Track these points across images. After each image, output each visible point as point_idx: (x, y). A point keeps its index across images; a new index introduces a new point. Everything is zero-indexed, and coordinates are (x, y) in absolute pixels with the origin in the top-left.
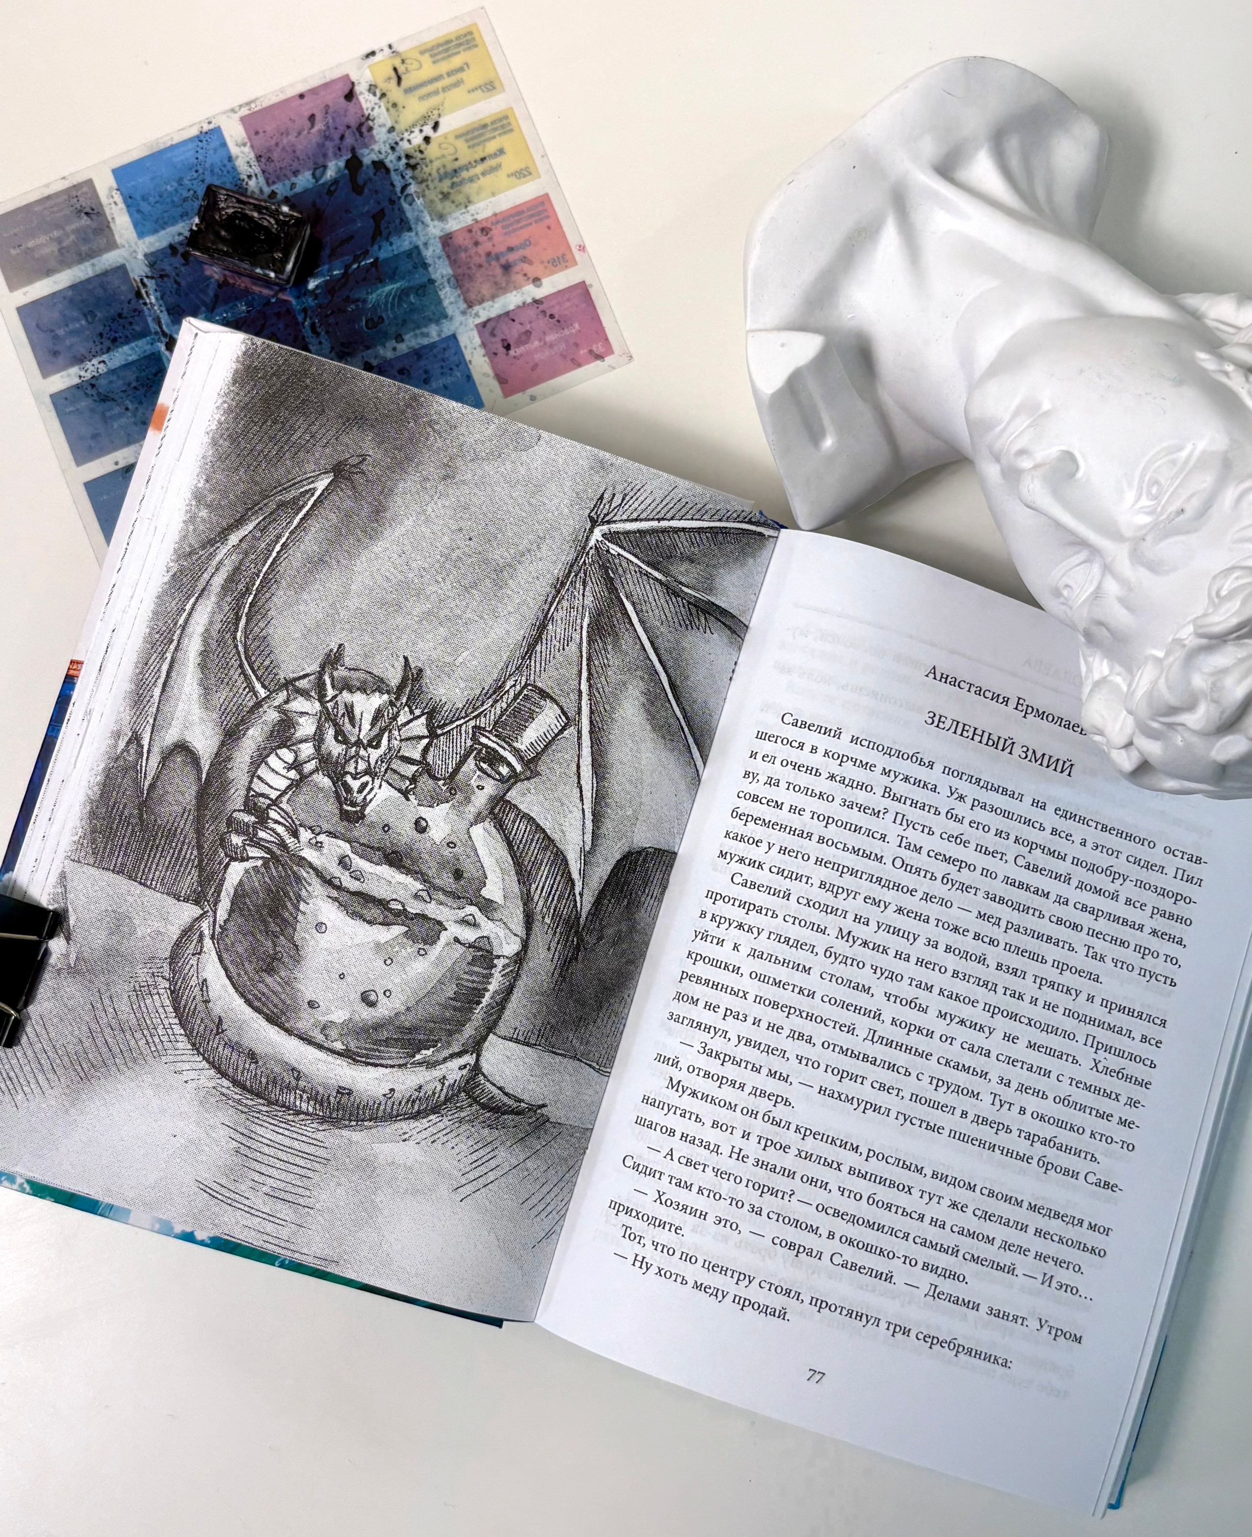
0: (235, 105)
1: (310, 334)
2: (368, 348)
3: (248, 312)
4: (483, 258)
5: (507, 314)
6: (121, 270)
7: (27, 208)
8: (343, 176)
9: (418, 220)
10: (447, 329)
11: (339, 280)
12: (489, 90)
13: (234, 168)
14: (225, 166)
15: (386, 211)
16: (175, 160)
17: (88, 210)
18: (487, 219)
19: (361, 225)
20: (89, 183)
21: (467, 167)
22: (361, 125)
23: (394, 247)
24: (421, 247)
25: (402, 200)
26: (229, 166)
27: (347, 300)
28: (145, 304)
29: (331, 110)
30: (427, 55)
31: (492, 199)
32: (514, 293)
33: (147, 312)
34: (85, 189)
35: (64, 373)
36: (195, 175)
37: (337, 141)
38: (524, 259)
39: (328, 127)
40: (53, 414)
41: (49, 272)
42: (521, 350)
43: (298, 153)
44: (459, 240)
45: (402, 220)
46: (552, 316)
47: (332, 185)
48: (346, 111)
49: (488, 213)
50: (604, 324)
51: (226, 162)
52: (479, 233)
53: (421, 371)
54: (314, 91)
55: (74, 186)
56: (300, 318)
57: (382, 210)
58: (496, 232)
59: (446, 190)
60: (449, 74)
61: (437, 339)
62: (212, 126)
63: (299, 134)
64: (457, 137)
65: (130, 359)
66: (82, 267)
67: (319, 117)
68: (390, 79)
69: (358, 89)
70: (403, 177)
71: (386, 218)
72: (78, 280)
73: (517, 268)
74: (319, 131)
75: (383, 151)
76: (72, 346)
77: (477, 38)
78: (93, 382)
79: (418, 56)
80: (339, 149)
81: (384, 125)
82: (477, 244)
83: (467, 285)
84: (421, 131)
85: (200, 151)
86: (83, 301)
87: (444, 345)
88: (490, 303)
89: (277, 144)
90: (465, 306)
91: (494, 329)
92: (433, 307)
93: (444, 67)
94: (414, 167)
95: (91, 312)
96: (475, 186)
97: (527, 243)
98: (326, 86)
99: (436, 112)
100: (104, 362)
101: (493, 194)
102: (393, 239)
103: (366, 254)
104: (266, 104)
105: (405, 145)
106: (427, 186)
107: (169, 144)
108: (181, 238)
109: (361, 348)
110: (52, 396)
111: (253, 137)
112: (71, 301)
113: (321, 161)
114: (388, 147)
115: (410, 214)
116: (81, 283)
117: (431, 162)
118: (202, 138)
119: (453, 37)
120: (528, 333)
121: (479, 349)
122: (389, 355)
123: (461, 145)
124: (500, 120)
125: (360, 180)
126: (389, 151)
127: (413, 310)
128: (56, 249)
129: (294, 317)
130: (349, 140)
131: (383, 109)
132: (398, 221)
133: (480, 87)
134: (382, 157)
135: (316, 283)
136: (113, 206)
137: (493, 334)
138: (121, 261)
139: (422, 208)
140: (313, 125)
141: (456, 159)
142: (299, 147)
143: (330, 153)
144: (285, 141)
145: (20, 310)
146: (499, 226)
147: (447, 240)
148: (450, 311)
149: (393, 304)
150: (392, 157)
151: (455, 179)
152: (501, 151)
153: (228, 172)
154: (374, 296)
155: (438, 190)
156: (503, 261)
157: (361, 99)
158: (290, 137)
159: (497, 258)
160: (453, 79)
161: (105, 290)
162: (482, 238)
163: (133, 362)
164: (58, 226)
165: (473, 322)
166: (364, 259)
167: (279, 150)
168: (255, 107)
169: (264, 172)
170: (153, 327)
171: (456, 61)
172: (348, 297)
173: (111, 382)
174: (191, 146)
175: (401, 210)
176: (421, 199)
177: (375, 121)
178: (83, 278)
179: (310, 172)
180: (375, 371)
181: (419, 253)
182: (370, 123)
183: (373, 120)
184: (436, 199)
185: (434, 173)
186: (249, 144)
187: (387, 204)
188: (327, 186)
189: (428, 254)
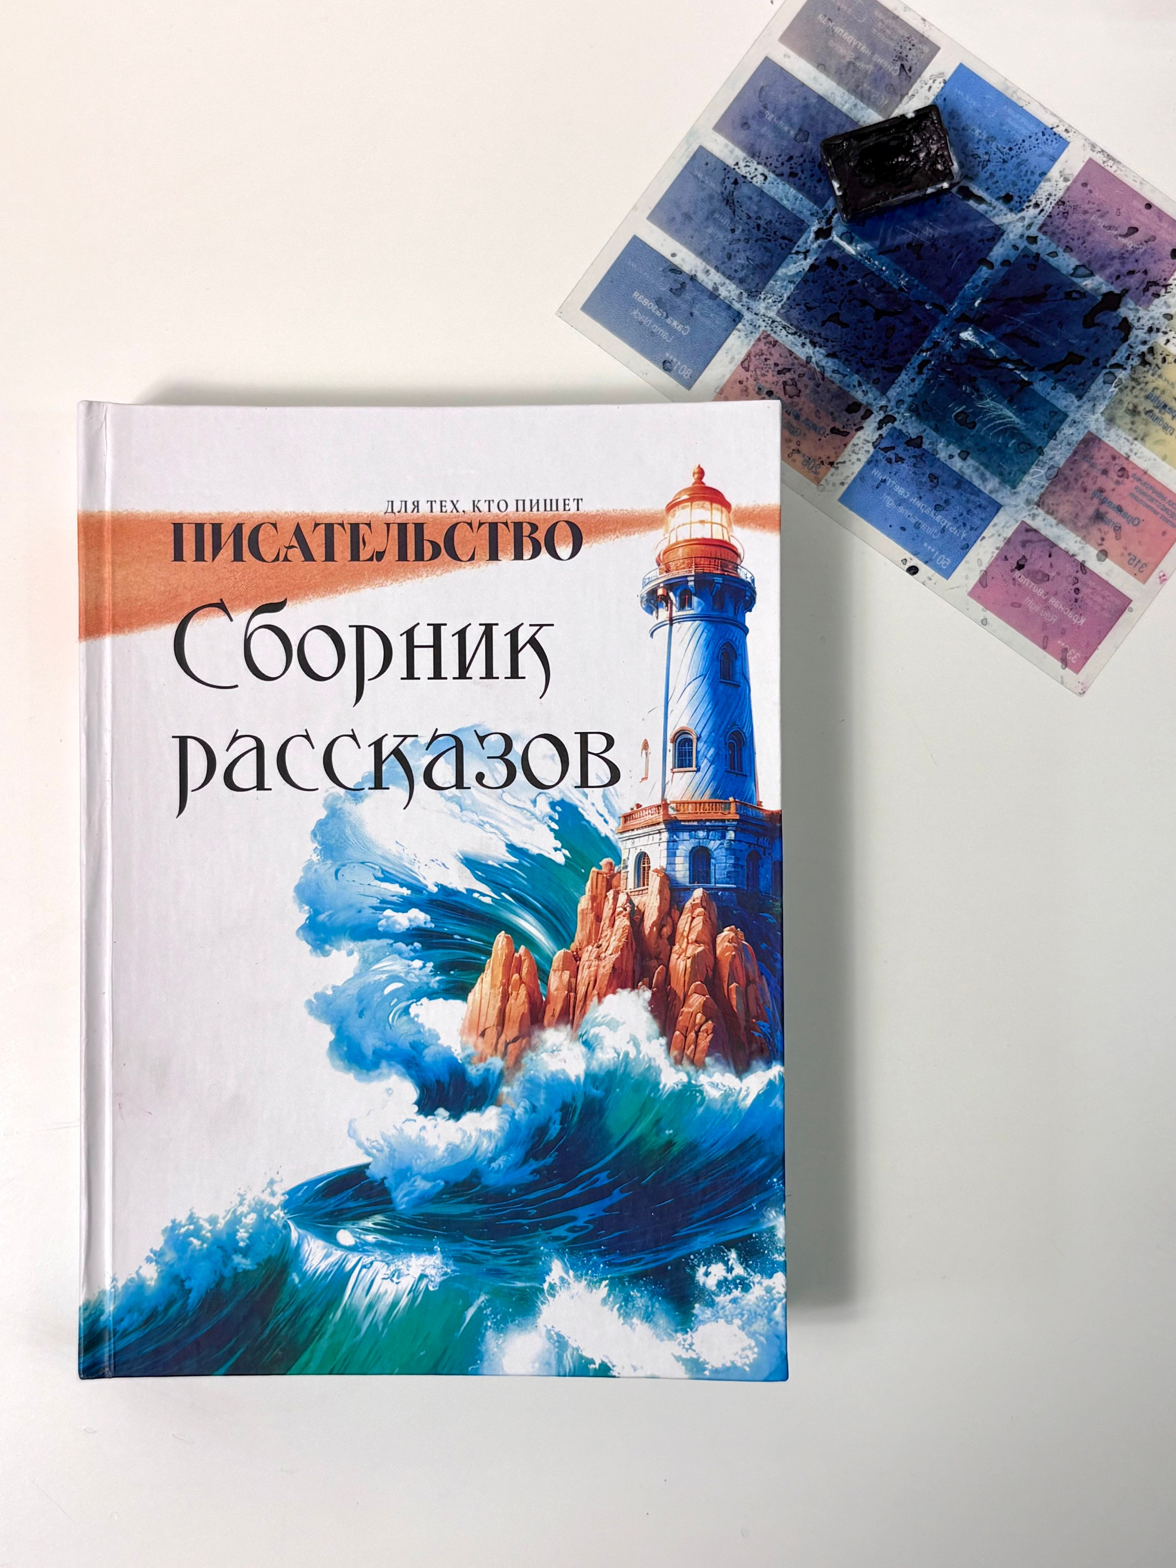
0: (1102, 144)
1: (917, 364)
2: (936, 429)
3: (901, 289)
4: (1095, 487)
5: (1053, 545)
8: (1093, 298)
9: (1094, 399)
10: (1003, 496)
11: (988, 359)
13: (1036, 185)
14: (1032, 173)
15: (1085, 361)
16: (1009, 120)
17: (907, 69)
18: (1135, 467)
19: (1055, 347)
20: (935, 49)
21: (1174, 414)
22: (1156, 284)
23: (1053, 393)
24: (1069, 419)
25: (1104, 371)
26: (1036, 177)
27: (971, 380)
29: (1151, 243)
31: (1159, 460)
32: (1079, 539)
35: (731, 146)
36: (1006, 150)
37: (1124, 271)
38: (1118, 529)
39: (1133, 252)
40: (685, 161)
41: (822, 66)
42: (1025, 581)
43: (1090, 238)
44: (1098, 453)
45: (1084, 384)
46: (1077, 591)
47: (1076, 292)
48: (1160, 260)
49: (1143, 465)
50: (1100, 647)
51: (1038, 172)
52: (1118, 468)
53: (944, 497)
54: (1160, 215)
55: (923, 36)
56: (925, 345)
57: (1083, 358)
58: (1129, 485)
59: (1140, 408)
61: (986, 492)
62: (1064, 135)
63: (1110, 228)
65: (785, 202)
66: (847, 95)
67: (1137, 236)
70: (1128, 358)
71: (1077, 367)
72: (831, 100)
73: (1105, 528)
74: (1124, 245)
75: (1142, 322)
76: (762, 136)
78: (740, 181)
80: (1118, 277)
81: (1169, 307)
82: (1105, 472)
83: (1058, 489)
85: (1033, 139)
86: (812, 118)
87: (984, 503)
88: (1054, 522)
89: (1085, 212)
90: (1036, 499)
91: (1030, 541)
92: (1015, 469)
94: (1144, 363)
95: (807, 134)
96: (1162, 434)
97: (1135, 521)
100: (766, 178)
101: (1164, 458)
102: (1060, 387)
103: (1028, 369)
104: (1120, 175)
105: (1161, 339)
106: (1133, 388)
107: (1020, 104)
109: (933, 423)
110: (701, 148)
111: (1079, 184)
112: (806, 107)
113: (1095, 266)
114: (1150, 324)
115: (1094, 388)
116: (831, 106)
117: (1160, 376)
118: (1047, 132)
120: (1046, 577)
121: (1001, 538)
122: (942, 455)
125: (1101, 318)
126: (1146, 328)
127: (1000, 450)
128: (848, 59)
129: (923, 339)
130: (1133, 282)
132: (1081, 380)
134: (1136, 324)
135: (970, 338)
136: (927, 87)
137: (1024, 544)
139: (1108, 396)
140: (1126, 236)
142: (1096, 236)
143: (1107, 272)
144: (1093, 218)
145: (766, 61)
146: (1138, 484)
147: (1091, 441)
148: (1021, 488)
149: (995, 427)
150: (1141, 334)
151: (1156, 411)
153: (1028, 181)
154: (992, 404)
155: (1135, 401)
156: (1104, 509)
158: (1100, 220)
159: (1102, 502)
162: (1113, 475)
163: (783, 207)
164: (873, 47)
165: (1024, 516)
166: (1023, 371)
167: (1082, 217)
168: (1112, 169)
169: (1050, 216)
170: (830, 205)
172: (975, 379)
173: (750, 198)
174: (1032, 128)
175: (1093, 377)
176: (1117, 389)
177: (1168, 295)
178: (835, 104)
179: (1078, 263)
180: (918, 452)
181: (1062, 422)
182: (1163, 290)
183: (1166, 292)
184: (1125, 405)
185: (1150, 387)
186: (1068, 183)
187: (1092, 359)
188: (1074, 288)
189: (1067, 430)
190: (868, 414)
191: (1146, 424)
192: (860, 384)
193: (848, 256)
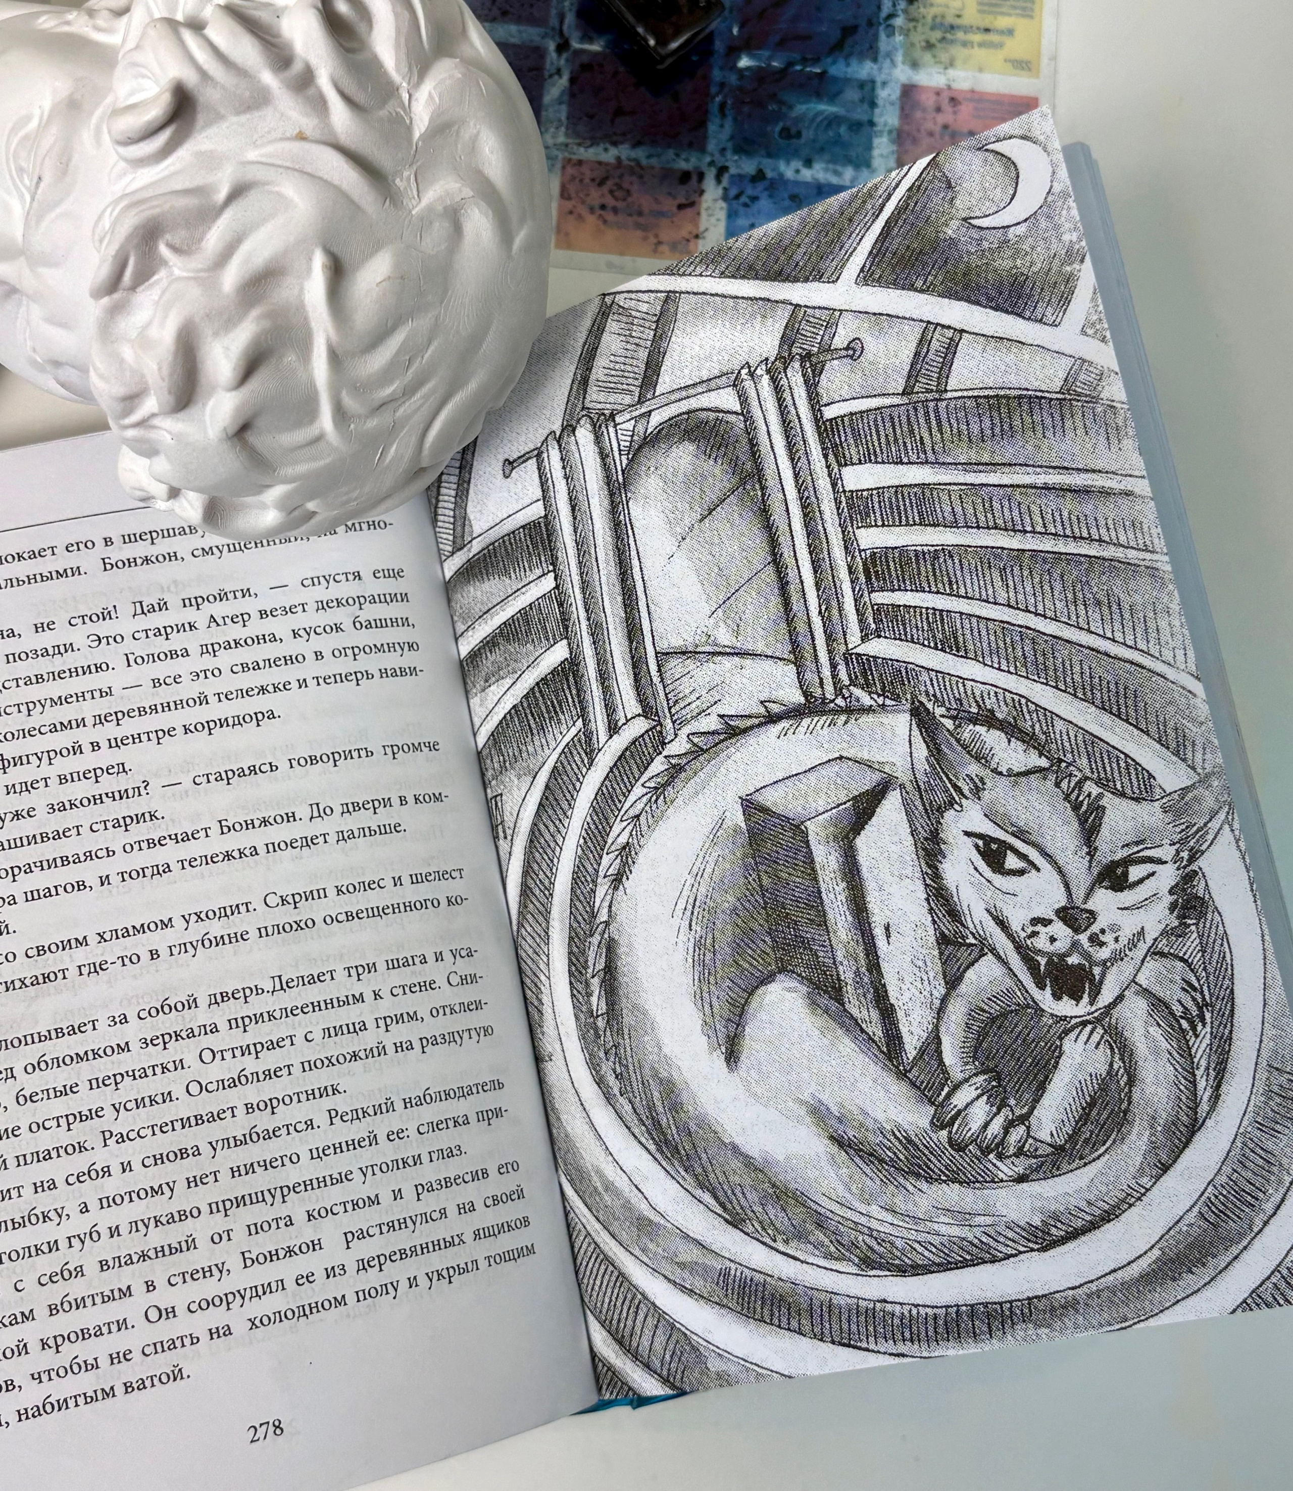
1: (716, 111)
2: (769, 155)
4: (938, 128)
9: (889, 55)
11: (775, 72)
15: (860, 30)
18: (962, 91)
19: (827, 30)
21: (967, 29)
23: (850, 69)
24: (878, 84)
25: (881, 28)
27: (773, 97)
31: (977, 74)
44: (922, 97)
45: (871, 47)
49: (965, 86)
52: (947, 101)
56: (713, 90)
57: (856, 27)
58: (966, 109)
59: (933, 41)
71: (856, 37)
83: (906, 143)
92: (859, 150)
96: (965, 52)
101: (981, 70)
102: (854, 62)
103: (816, 60)
106: (915, 27)
109: (763, 152)
122: (789, 174)
129: (708, 86)
132: (866, 46)
135: (748, 63)
139: (898, 45)
141: (959, 16)
146: (972, 104)
147: (908, 91)
148: (875, 162)
149: (819, 126)
152: (1010, 32)
154: (803, 107)
155: (925, 37)
159: (953, 136)
162: (947, 108)
163: (514, 46)
166: (812, 65)
170: (554, 22)
175: (876, 38)
176: (902, 37)
181: (873, 89)
184: (918, 45)
185: (929, 18)
187: (863, 22)
189: (883, 94)
190: (701, 176)
191: (946, 51)
192: (677, 155)
193: (596, 54)
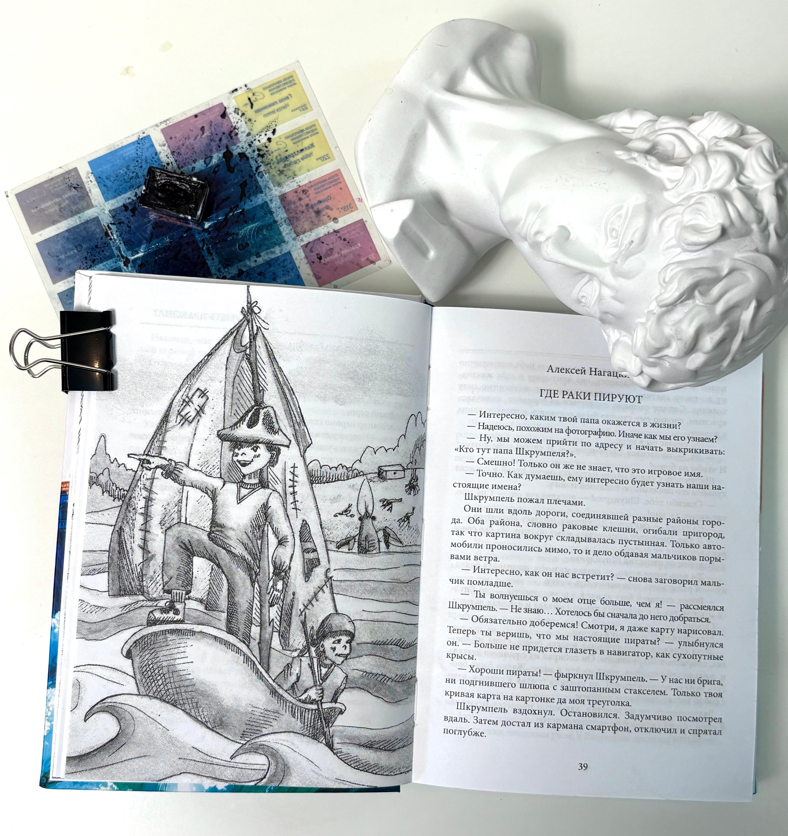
0: (157, 121)
1: (207, 254)
2: (240, 261)
3: (171, 242)
4: (304, 207)
5: (319, 239)
6: (96, 220)
7: (39, 186)
8: (222, 162)
9: (266, 186)
10: (285, 248)
11: (223, 222)
12: (304, 110)
13: (159, 159)
14: (153, 158)
15: (247, 181)
16: (124, 155)
17: (77, 186)
18: (305, 185)
19: (233, 190)
20: (76, 169)
21: (293, 155)
22: (231, 132)
23: (253, 202)
24: (269, 202)
25: (256, 175)
26: (156, 158)
27: (227, 234)
28: (111, 239)
29: (213, 124)
30: (267, 90)
31: (308, 173)
32: (323, 227)
33: (112, 244)
34: (73, 173)
35: (65, 281)
36: (137, 163)
37: (218, 142)
38: (328, 207)
39: (212, 134)
40: (60, 304)
41: (54, 222)
42: (328, 259)
43: (196, 149)
44: (290, 198)
45: (257, 187)
46: (345, 240)
47: (215, 168)
48: (222, 124)
49: (306, 181)
50: (375, 243)
51: (154, 155)
52: (301, 193)
53: (271, 274)
54: (203, 113)
55: (67, 172)
56: (201, 245)
57: (245, 181)
58: (311, 192)
59: (281, 169)
60: (281, 101)
61: (280, 255)
62: (145, 135)
63: (196, 138)
64: (287, 138)
66: (73, 219)
67: (206, 128)
68: (246, 104)
69: (228, 111)
70: (256, 162)
71: (248, 186)
72: (71, 226)
73: (324, 213)
74: (207, 136)
75: (244, 147)
76: (69, 265)
77: (296, 79)
79: (261, 90)
80: (219, 146)
81: (244, 132)
82: (300, 199)
83: (296, 224)
84: (266, 135)
85: (139, 149)
86: (74, 239)
87: (284, 258)
88: (309, 233)
89: (183, 145)
90: (295, 235)
91: (312, 248)
92: (277, 237)
93: (278, 97)
94: (262, 156)
95: (80, 245)
96: (298, 166)
97: (329, 198)
98: (210, 109)
99: (274, 123)
101: (309, 171)
102: (253, 198)
103: (237, 207)
104: (175, 121)
105: (256, 143)
106: (271, 167)
107: (120, 146)
108: (130, 200)
109: (237, 261)
110: (59, 294)
111: (169, 140)
112: (68, 239)
113: (209, 154)
114: (247, 144)
115: (261, 184)
116: (74, 228)
117: (272, 152)
118: (139, 142)
119: (282, 79)
120: (331, 249)
121: (303, 260)
122: (253, 265)
123: (289, 142)
124: (311, 127)
125: (232, 164)
126: (248, 147)
127: (265, 238)
128: (58, 209)
129: (197, 244)
130: (225, 141)
131: (243, 123)
132: (254, 188)
133: (298, 108)
134: (244, 150)
135: (209, 225)
136: (90, 182)
137: (311, 251)
138: (96, 215)
139: (268, 179)
140: (203, 133)
141: (287, 151)
142: (196, 146)
143: (214, 150)
144: (187, 143)
145: (38, 245)
146: (313, 188)
147: (283, 198)
148: (286, 239)
149: (253, 235)
150: (250, 150)
151: (286, 162)
152: (312, 145)
153: (156, 161)
154: (243, 231)
155: (277, 169)
156: (315, 209)
157: (230, 116)
158: (190, 140)
159: (312, 207)
160: (282, 104)
161: (88, 232)
162: (303, 196)
164: (58, 196)
165: (300, 244)
166: (236, 210)
167: (184, 148)
168: (170, 123)
169: (176, 161)
170: (116, 252)
171: (284, 94)
172: (228, 232)
174: (133, 147)
175: (256, 181)
176: (267, 174)
177: (239, 130)
178: (74, 225)
179: (203, 160)
180: (245, 274)
181: (268, 206)
182: (236, 131)
183: (238, 129)
184: (276, 174)
185: (274, 159)
186: (167, 145)
187: (248, 177)
188: (213, 168)
189: (273, 206)
191: (290, 170)
193: (143, 257)
